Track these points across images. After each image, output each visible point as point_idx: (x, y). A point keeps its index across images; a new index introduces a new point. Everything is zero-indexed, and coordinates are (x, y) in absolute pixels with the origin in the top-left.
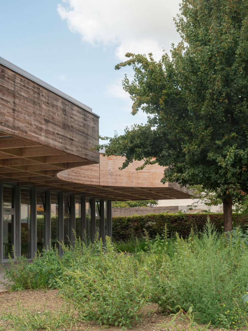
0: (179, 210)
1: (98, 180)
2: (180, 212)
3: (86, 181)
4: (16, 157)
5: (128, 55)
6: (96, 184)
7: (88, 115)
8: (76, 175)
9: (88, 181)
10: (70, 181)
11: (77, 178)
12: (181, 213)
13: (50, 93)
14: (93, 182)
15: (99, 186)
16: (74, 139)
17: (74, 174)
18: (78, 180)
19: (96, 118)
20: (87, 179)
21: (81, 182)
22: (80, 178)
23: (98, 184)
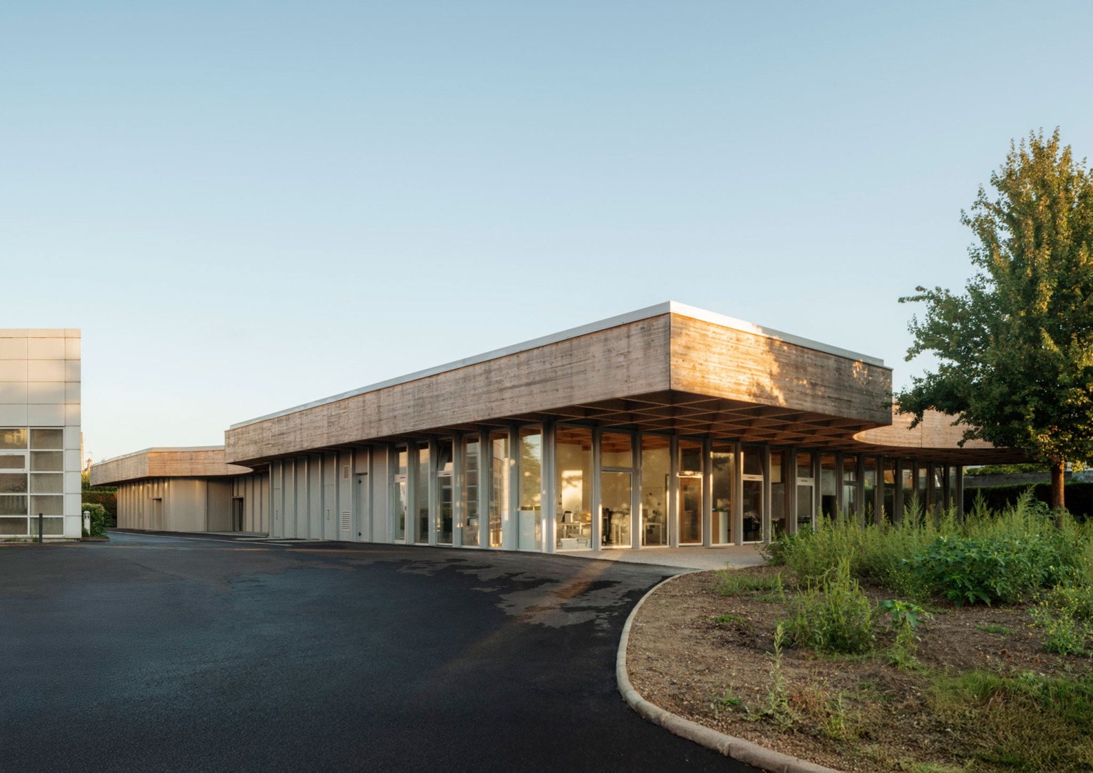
0: (1073, 477)
1: (920, 441)
2: (1074, 480)
3: (902, 443)
4: (790, 423)
5: (919, 289)
6: (917, 446)
7: (875, 369)
8: (888, 435)
9: (905, 443)
10: (878, 443)
11: (888, 439)
12: (1076, 481)
13: (818, 353)
14: (912, 443)
15: (922, 448)
16: (853, 400)
17: (884, 435)
18: (890, 442)
19: (888, 372)
20: (903, 440)
21: (895, 445)
22: (892, 439)
23: (920, 446)
